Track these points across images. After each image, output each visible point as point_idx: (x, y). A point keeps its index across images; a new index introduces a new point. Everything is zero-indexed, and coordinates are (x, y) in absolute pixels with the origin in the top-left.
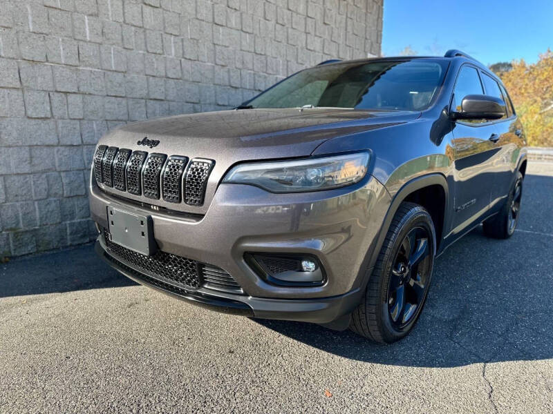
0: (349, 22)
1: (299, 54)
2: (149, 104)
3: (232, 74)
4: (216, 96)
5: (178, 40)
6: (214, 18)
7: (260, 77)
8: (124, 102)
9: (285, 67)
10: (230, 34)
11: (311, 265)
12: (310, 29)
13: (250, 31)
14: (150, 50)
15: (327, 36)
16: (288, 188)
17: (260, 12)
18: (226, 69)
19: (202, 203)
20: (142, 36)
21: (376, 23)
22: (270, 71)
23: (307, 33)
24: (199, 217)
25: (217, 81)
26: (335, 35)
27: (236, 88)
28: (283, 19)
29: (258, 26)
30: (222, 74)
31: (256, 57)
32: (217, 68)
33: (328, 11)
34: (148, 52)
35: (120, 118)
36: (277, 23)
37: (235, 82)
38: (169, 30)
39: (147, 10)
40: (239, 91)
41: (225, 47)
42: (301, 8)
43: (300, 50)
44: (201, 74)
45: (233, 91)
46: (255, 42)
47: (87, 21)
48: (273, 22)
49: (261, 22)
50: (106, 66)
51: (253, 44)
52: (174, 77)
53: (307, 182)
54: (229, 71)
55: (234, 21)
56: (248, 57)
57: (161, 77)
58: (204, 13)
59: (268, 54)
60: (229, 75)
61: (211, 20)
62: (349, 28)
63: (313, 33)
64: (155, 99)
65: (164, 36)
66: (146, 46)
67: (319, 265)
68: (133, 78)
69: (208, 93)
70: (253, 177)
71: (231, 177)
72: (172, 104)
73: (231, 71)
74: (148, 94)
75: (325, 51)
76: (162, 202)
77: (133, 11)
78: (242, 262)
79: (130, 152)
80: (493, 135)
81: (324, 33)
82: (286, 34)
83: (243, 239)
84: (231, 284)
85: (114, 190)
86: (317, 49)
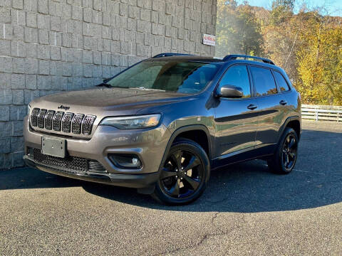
0: (187, 10)
1: (146, 38)
2: (38, 78)
3: (95, 56)
4: (83, 71)
5: (59, 34)
6: (83, 18)
7: (115, 56)
8: (23, 77)
9: (135, 48)
10: (94, 28)
11: (136, 160)
12: (155, 19)
13: (109, 24)
14: (41, 43)
15: (168, 24)
16: (127, 127)
17: (116, 11)
18: (91, 52)
19: (90, 134)
20: (36, 34)
21: (210, 9)
22: (123, 52)
23: (152, 22)
24: (89, 139)
26: (175, 22)
27: (98, 65)
28: (133, 14)
29: (114, 21)
30: (87, 55)
31: (113, 42)
32: (85, 52)
33: (168, 5)
34: (39, 43)
35: (20, 87)
36: (129, 17)
37: (97, 61)
38: (54, 28)
39: (40, 16)
40: (100, 67)
41: (91, 37)
42: (148, 5)
43: (146, 35)
44: (74, 57)
45: (96, 67)
46: (112, 32)
47: (4, 27)
48: (126, 17)
49: (117, 18)
50: (14, 54)
51: (110, 34)
52: (56, 59)
53: (134, 125)
54: (93, 54)
55: (97, 19)
56: (107, 43)
57: (47, 60)
58: (77, 15)
59: (122, 39)
60: (93, 56)
62: (187, 16)
63: (157, 22)
64: (42, 75)
65: (50, 32)
66: (38, 40)
67: (139, 159)
68: (29, 61)
69: (78, 70)
70: (112, 123)
71: (103, 123)
72: (54, 77)
73: (95, 54)
74: (38, 71)
75: (167, 35)
76: (71, 134)
77: (31, 18)
78: (106, 158)
79: (55, 112)
80: (251, 105)
81: (166, 21)
82: (135, 24)
83: (107, 148)
84: (101, 168)
85: (45, 130)
86: (160, 33)
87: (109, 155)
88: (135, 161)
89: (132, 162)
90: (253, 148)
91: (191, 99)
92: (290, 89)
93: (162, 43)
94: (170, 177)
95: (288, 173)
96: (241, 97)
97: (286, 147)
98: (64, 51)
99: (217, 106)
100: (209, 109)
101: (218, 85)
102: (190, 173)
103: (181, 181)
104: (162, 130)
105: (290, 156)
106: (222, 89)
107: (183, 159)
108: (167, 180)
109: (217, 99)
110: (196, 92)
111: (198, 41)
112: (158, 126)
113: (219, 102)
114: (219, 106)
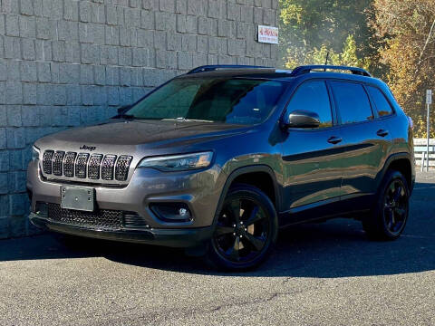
1: (168, 40)
2: (24, 110)
3: (97, 71)
4: (81, 96)
5: (48, 43)
6: (79, 17)
9: (153, 57)
12: (181, 8)
13: (115, 23)
14: (26, 58)
15: (202, 13)
16: (172, 169)
18: (91, 67)
19: (126, 179)
20: (19, 45)
22: (136, 64)
23: (177, 14)
24: (125, 186)
25: (83, 81)
27: (101, 86)
28: (150, 4)
29: (122, 16)
30: (86, 71)
31: (121, 50)
32: (82, 67)
34: (23, 59)
36: (143, 9)
37: (100, 79)
38: (40, 36)
39: (23, 19)
41: (91, 43)
43: (169, 35)
44: (69, 75)
45: (98, 90)
46: (119, 34)
48: (139, 8)
49: (126, 11)
51: (117, 37)
52: (45, 80)
53: (181, 166)
54: (93, 69)
55: (98, 15)
57: (33, 83)
59: (134, 44)
60: (94, 74)
61: (76, 18)
63: (185, 13)
65: (37, 42)
66: (22, 54)
67: (188, 210)
69: (74, 94)
71: (141, 165)
72: (42, 107)
73: (96, 69)
75: (200, 32)
76: (101, 181)
77: (12, 22)
78: (147, 208)
79: (76, 154)
80: (332, 138)
81: (198, 10)
82: (152, 19)
83: (149, 196)
84: (141, 223)
85: (63, 177)
86: (190, 30)
87: (152, 204)
88: (183, 212)
89: (179, 213)
90: (337, 200)
91: (250, 131)
92: (394, 112)
93: (193, 45)
94: (227, 234)
95: (393, 239)
96: (317, 126)
97: (390, 200)
98: (55, 67)
99: (284, 140)
100: (273, 145)
101: (285, 111)
102: (251, 229)
103: (241, 240)
104: (214, 172)
105: (396, 214)
106: (291, 116)
107: (242, 211)
108: (222, 238)
109: (284, 130)
110: (255, 122)
111: (250, 38)
112: (210, 167)
113: (288, 134)
114: (287, 140)
